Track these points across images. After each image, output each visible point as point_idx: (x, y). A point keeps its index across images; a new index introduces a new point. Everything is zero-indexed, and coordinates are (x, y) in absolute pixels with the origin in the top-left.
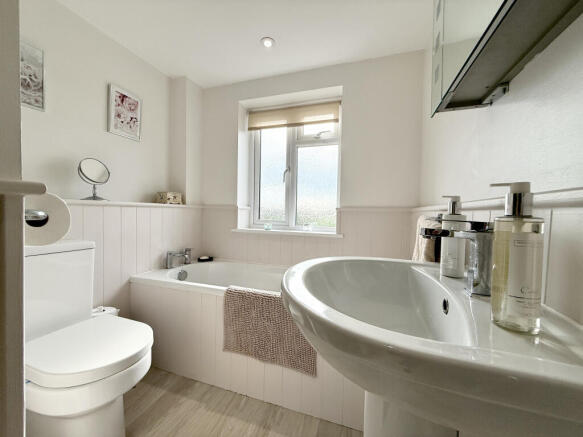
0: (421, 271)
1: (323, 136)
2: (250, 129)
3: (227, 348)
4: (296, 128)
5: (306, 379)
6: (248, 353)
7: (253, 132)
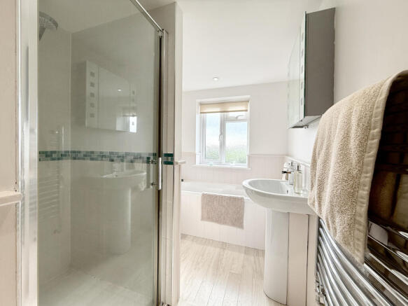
0: (284, 183)
1: (239, 118)
2: (201, 113)
3: (203, 219)
4: (225, 113)
5: (239, 230)
6: (213, 221)
7: (202, 114)
